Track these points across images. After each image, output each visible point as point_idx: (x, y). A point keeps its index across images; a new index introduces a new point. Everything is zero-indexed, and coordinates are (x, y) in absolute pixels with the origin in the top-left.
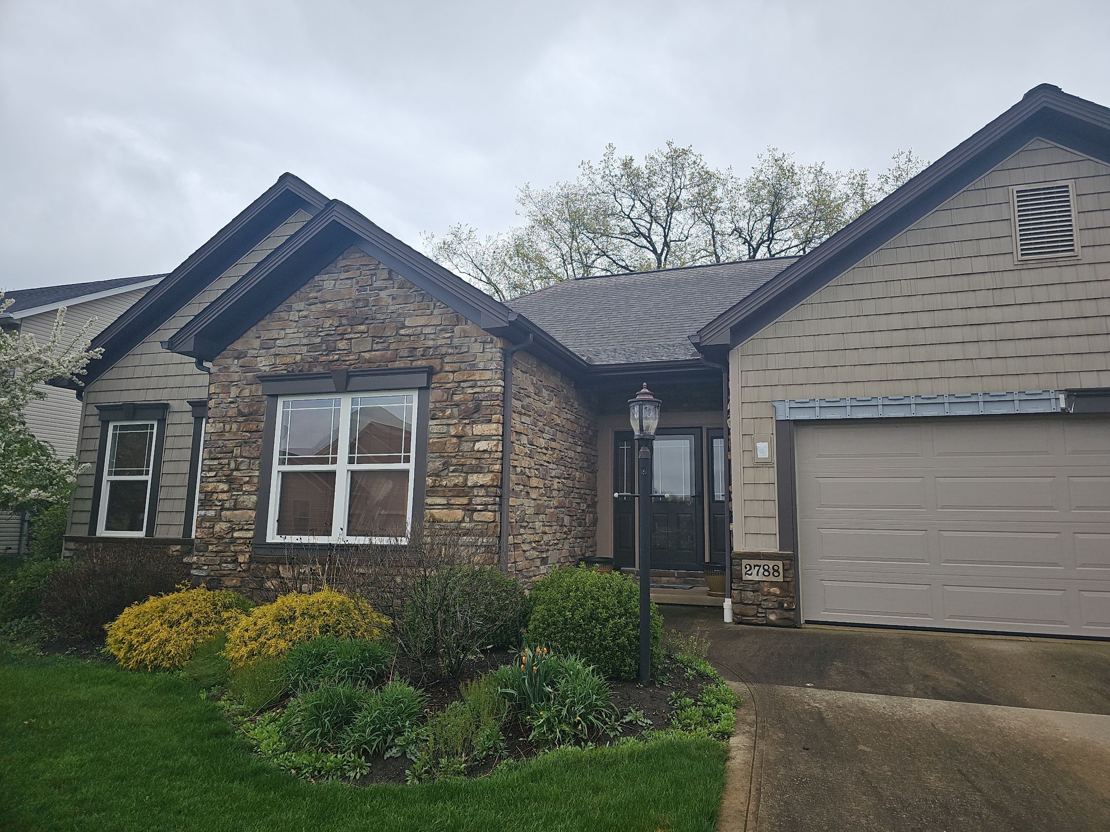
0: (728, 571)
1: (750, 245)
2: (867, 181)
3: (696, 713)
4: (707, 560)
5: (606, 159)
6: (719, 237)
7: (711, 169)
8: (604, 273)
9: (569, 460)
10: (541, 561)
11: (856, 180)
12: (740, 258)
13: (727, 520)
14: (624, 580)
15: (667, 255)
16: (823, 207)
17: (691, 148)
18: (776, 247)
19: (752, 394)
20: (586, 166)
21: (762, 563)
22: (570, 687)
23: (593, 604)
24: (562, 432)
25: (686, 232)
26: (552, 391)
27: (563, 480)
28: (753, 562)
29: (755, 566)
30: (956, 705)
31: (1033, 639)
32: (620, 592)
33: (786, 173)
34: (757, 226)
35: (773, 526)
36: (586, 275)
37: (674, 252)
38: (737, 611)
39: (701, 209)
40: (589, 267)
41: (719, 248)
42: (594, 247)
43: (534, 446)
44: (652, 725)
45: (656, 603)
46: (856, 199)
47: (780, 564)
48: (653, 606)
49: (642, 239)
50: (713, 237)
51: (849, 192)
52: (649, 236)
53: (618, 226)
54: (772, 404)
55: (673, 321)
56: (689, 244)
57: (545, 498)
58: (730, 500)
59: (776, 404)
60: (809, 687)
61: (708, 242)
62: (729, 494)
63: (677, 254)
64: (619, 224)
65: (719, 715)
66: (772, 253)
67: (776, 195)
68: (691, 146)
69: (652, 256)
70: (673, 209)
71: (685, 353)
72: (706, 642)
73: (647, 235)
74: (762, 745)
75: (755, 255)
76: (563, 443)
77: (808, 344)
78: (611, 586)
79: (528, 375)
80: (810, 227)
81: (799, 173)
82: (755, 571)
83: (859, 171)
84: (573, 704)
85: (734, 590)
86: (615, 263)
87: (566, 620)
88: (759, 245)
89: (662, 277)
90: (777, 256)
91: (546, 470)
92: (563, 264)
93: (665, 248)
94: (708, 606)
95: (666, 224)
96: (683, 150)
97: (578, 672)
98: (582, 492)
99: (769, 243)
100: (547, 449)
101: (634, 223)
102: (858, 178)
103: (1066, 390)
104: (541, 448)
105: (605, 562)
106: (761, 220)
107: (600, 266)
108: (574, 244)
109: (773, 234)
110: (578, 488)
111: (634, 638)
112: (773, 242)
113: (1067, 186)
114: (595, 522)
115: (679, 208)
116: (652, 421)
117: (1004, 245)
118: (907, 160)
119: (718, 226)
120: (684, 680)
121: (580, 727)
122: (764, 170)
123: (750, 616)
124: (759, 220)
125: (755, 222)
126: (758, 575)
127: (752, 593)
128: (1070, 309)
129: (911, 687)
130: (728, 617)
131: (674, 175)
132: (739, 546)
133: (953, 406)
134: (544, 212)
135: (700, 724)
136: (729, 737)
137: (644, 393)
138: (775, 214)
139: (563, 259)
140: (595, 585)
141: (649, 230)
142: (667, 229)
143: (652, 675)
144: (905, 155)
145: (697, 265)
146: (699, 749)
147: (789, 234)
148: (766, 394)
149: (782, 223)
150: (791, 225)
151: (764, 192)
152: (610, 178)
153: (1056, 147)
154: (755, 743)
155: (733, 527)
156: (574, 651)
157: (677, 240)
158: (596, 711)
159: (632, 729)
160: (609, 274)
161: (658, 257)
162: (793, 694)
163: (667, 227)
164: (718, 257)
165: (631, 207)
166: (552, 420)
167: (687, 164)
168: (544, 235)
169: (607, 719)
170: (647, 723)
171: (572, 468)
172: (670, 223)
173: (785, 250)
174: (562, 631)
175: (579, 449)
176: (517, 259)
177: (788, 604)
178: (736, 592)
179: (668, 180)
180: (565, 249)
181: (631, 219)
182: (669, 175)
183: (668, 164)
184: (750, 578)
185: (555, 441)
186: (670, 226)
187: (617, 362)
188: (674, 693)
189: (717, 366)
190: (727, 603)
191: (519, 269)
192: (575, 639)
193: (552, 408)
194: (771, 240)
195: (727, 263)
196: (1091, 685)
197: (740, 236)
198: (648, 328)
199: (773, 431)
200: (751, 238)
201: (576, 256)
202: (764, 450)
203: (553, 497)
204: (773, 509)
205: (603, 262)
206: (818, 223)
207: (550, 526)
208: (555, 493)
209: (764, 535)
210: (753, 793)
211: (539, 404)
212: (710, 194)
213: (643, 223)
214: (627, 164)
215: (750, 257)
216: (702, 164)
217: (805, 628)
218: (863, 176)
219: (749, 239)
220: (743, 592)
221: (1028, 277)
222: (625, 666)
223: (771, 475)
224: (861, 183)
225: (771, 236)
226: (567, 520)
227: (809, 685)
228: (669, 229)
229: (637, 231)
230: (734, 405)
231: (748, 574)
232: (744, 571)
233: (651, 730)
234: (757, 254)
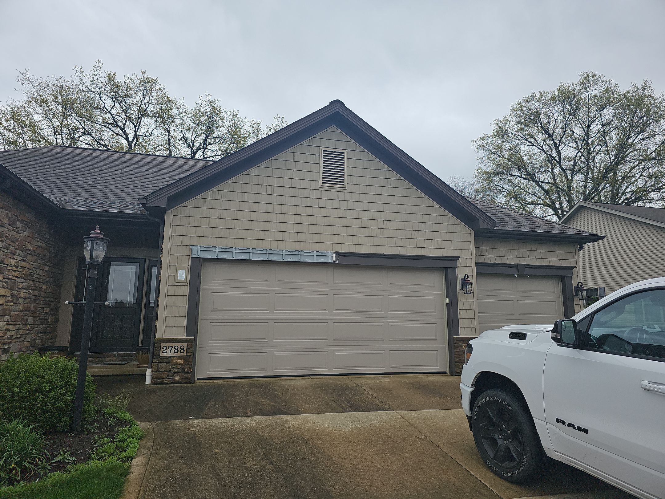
0: (151, 351)
1: (192, 149)
2: (260, 127)
3: (111, 447)
4: (140, 344)
5: (95, 69)
6: (172, 140)
7: (171, 97)
8: (87, 146)
9: (37, 276)
10: (3, 350)
11: (255, 126)
12: (185, 156)
13: (154, 318)
14: (68, 362)
15: (136, 144)
16: (236, 136)
17: (158, 80)
18: (208, 154)
19: (178, 240)
20: (79, 70)
21: (174, 345)
22: (10, 443)
23: (39, 381)
24: (32, 255)
25: (150, 132)
26: (26, 224)
27: (30, 291)
28: (168, 345)
29: (169, 347)
30: (269, 417)
31: (312, 377)
32: (64, 370)
33: (216, 111)
34: (197, 138)
35: (183, 322)
36: (72, 145)
37: (141, 143)
38: (155, 376)
39: (162, 120)
40: (76, 140)
41: (172, 146)
42: (80, 127)
43: (4, 264)
44: (76, 461)
45: (92, 376)
46: (254, 136)
47: (185, 345)
48: (89, 379)
49: (119, 129)
50: (169, 140)
51: (251, 131)
52: (124, 129)
53: (102, 117)
54: (190, 247)
55: (133, 187)
56: (152, 140)
57: (12, 304)
58: (158, 306)
59: (192, 247)
60: (191, 419)
61: (165, 142)
62: (157, 302)
63: (143, 144)
64: (103, 115)
65: (127, 446)
66: (205, 157)
67: (210, 123)
68: (158, 78)
69: (125, 142)
70: (143, 115)
71: (137, 210)
72: (128, 399)
73: (123, 127)
74: (153, 461)
75: (194, 156)
76: (33, 263)
77: (214, 213)
78: (56, 367)
79: (3, 210)
80: (228, 146)
81: (224, 113)
82: (169, 351)
83: (257, 121)
84: (10, 455)
85: (154, 363)
86: (97, 141)
87: (14, 394)
88: (197, 150)
89: (127, 157)
90: (208, 159)
91: (15, 284)
92: (53, 134)
93: (135, 139)
94: (136, 375)
95: (137, 123)
96: (153, 79)
97: (19, 431)
98: (47, 300)
99: (203, 150)
100: (17, 267)
101: (113, 118)
102: (256, 125)
103: (336, 252)
104: (11, 266)
105: (62, 350)
106: (200, 135)
107: (84, 141)
108: (64, 121)
109: (206, 145)
110: (43, 297)
111: (71, 402)
112: (206, 150)
113: (344, 153)
114: (56, 321)
115: (147, 115)
116: (101, 252)
117: (316, 176)
118: (281, 121)
119: (172, 133)
120: (107, 425)
121: (14, 472)
122: (203, 106)
123: (162, 379)
124: (199, 135)
125: (196, 136)
126: (170, 352)
127: (165, 364)
128: (340, 213)
129: (248, 411)
130: (148, 381)
131: (145, 93)
132: (160, 335)
133: (287, 256)
134: (40, 94)
135: (114, 454)
136: (132, 460)
137: (97, 232)
138: (209, 133)
139: (54, 130)
140: (43, 367)
141: (124, 124)
142: (137, 127)
143: (83, 426)
144: (281, 118)
145: (157, 154)
146: (108, 471)
147: (216, 147)
148: (187, 241)
149: (212, 140)
150: (217, 142)
151: (203, 119)
152: (97, 83)
153: (341, 132)
154: (149, 461)
155: (158, 323)
156: (17, 416)
157: (144, 135)
158: (30, 458)
159: (60, 466)
160: (91, 147)
161: (130, 143)
162: (180, 425)
163: (138, 126)
164: (171, 152)
165: (112, 106)
166: (24, 245)
167: (154, 89)
168: (40, 110)
169: (39, 462)
170: (72, 460)
171: (40, 282)
172: (140, 123)
173: (213, 156)
174: (9, 402)
175: (47, 268)
176: (12, 122)
177: (187, 369)
178: (155, 364)
179: (140, 95)
180: (57, 124)
181: (111, 114)
182: (141, 93)
183: (141, 85)
184: (165, 355)
185: (25, 261)
186: (139, 126)
187: (85, 209)
188: (97, 436)
189: (158, 220)
190: (149, 372)
191: (13, 130)
192: (19, 407)
193: (24, 237)
194: (205, 148)
195: (177, 157)
196: (332, 399)
197: (186, 142)
198: (114, 189)
199: (189, 264)
200: (193, 145)
201: (66, 131)
202: (182, 275)
203: (19, 303)
204: (184, 311)
205: (86, 138)
206: (233, 145)
207: (14, 325)
208: (21, 301)
209: (177, 328)
210: (141, 493)
211: (12, 233)
212: (168, 111)
213: (120, 119)
214: (111, 78)
215: (191, 156)
216: (164, 91)
217: (196, 383)
218: (259, 124)
219: (191, 145)
220: (159, 364)
221: (325, 195)
222: (61, 422)
223: (186, 290)
224: (257, 128)
225: (205, 146)
226: (30, 320)
227: (191, 417)
228: (138, 128)
229: (115, 123)
230: (165, 246)
231: (164, 352)
232: (162, 350)
233: (75, 464)
234: (196, 156)
